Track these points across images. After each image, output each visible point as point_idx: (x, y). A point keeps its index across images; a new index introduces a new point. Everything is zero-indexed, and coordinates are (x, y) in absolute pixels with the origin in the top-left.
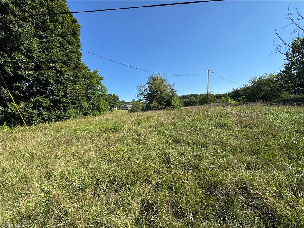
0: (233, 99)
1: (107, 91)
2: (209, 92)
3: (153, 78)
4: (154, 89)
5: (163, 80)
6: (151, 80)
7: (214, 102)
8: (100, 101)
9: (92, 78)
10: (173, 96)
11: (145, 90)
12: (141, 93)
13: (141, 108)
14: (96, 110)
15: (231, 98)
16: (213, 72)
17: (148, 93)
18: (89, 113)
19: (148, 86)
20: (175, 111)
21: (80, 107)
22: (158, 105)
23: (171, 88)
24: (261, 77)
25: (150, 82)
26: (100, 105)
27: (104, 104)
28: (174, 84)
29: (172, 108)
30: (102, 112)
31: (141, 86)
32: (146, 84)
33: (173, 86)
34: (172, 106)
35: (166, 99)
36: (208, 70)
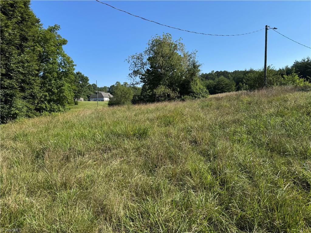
1: (74, 67)
2: (267, 66)
3: (157, 41)
4: (161, 60)
5: (176, 46)
6: (154, 46)
7: (277, 84)
8: (63, 85)
9: (46, 41)
11: (143, 64)
12: (136, 69)
13: (131, 97)
14: (55, 102)
15: (300, 78)
16: (275, 28)
17: (148, 70)
18: (44, 107)
19: (147, 58)
20: (197, 103)
21: (31, 95)
22: (168, 91)
23: (189, 59)
25: (152, 50)
26: (63, 93)
27: (70, 91)
28: (195, 52)
29: (192, 96)
30: (67, 106)
31: (135, 57)
32: (144, 53)
33: (193, 55)
34: (194, 93)
35: (181, 81)
36: (266, 26)
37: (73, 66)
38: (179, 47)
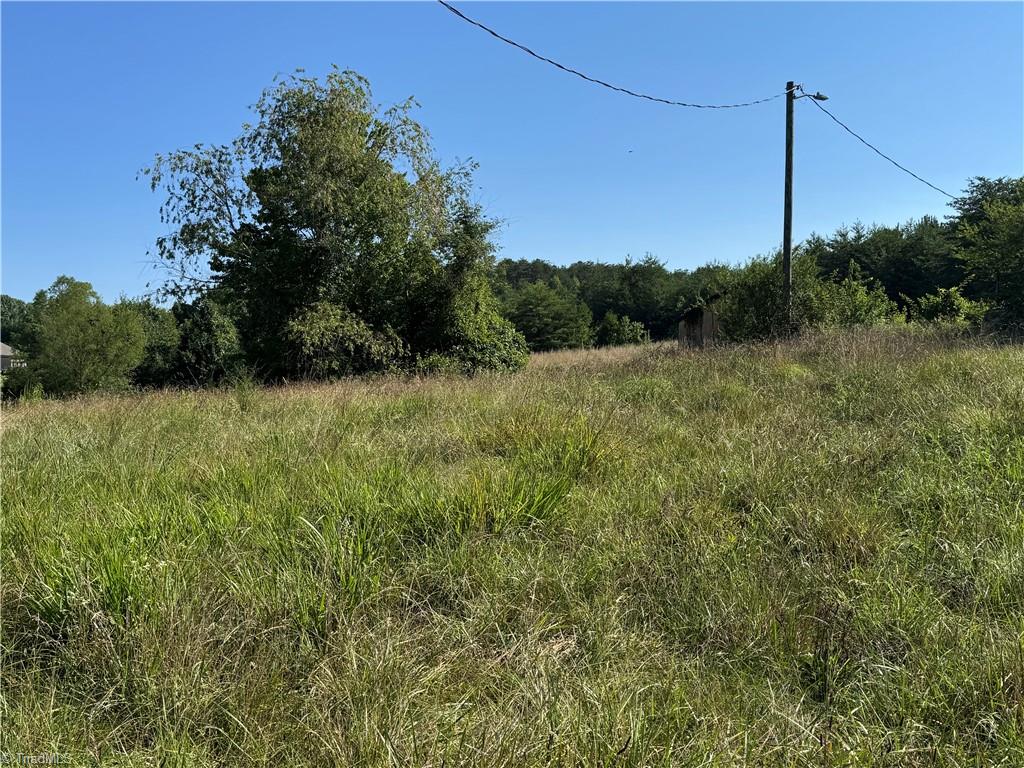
3: (301, 99)
12: (195, 220)
16: (819, 97)
17: (248, 228)
19: (249, 166)
22: (357, 329)
28: (468, 169)
29: (463, 359)
31: (189, 161)
33: (457, 181)
34: (467, 342)
36: (790, 85)
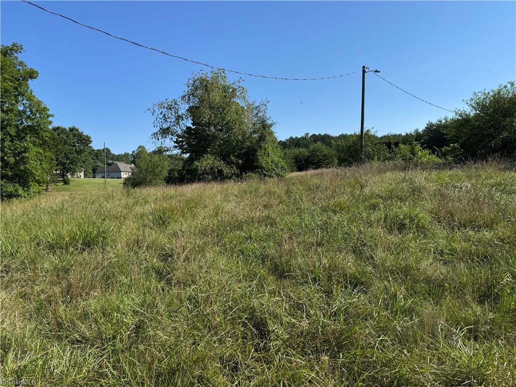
0: (427, 151)
1: (50, 119)
2: (365, 130)
3: (202, 81)
4: (207, 115)
5: (234, 90)
6: (196, 89)
7: (379, 159)
8: (26, 150)
10: (262, 138)
11: (179, 118)
12: (165, 126)
13: (165, 173)
14: (11, 179)
15: (424, 149)
16: (376, 71)
17: (188, 128)
19: (187, 107)
20: (272, 184)
22: (220, 164)
23: (257, 114)
24: (499, 93)
25: (193, 95)
26: (25, 163)
27: (41, 160)
28: (266, 103)
29: (260, 174)
30: (34, 188)
31: (166, 105)
32: (180, 99)
33: (262, 108)
34: (262, 168)
35: (244, 148)
36: (364, 67)
37: (48, 116)
38: (238, 94)
